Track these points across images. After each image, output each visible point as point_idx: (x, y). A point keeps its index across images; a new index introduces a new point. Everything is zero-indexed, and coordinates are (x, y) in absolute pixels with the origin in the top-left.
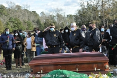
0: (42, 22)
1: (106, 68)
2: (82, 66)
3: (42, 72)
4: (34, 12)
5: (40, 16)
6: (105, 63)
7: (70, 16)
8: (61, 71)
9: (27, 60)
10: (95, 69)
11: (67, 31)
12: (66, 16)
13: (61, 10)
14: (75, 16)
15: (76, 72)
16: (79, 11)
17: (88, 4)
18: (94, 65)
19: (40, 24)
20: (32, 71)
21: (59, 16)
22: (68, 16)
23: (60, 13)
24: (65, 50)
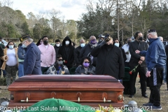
0: (31, 27)
1: (119, 99)
2: (87, 95)
3: (27, 100)
4: (19, 12)
5: (27, 18)
6: (119, 92)
7: (71, 22)
8: (56, 100)
9: (5, 81)
10: (105, 100)
11: (67, 43)
12: (65, 22)
13: (60, 12)
14: (78, 22)
15: (77, 102)
16: (85, 16)
17: (98, 7)
18: (103, 94)
19: (27, 30)
20: (12, 99)
21: (55, 21)
22: (68, 21)
23: (58, 16)
24: (63, 70)
